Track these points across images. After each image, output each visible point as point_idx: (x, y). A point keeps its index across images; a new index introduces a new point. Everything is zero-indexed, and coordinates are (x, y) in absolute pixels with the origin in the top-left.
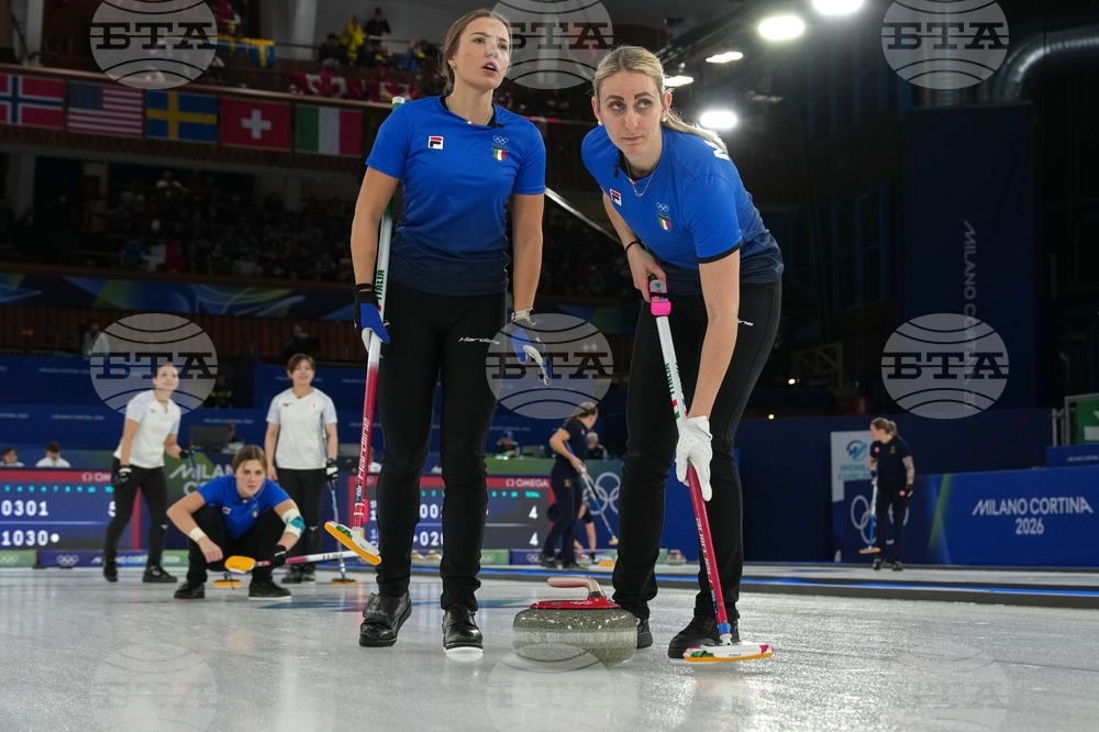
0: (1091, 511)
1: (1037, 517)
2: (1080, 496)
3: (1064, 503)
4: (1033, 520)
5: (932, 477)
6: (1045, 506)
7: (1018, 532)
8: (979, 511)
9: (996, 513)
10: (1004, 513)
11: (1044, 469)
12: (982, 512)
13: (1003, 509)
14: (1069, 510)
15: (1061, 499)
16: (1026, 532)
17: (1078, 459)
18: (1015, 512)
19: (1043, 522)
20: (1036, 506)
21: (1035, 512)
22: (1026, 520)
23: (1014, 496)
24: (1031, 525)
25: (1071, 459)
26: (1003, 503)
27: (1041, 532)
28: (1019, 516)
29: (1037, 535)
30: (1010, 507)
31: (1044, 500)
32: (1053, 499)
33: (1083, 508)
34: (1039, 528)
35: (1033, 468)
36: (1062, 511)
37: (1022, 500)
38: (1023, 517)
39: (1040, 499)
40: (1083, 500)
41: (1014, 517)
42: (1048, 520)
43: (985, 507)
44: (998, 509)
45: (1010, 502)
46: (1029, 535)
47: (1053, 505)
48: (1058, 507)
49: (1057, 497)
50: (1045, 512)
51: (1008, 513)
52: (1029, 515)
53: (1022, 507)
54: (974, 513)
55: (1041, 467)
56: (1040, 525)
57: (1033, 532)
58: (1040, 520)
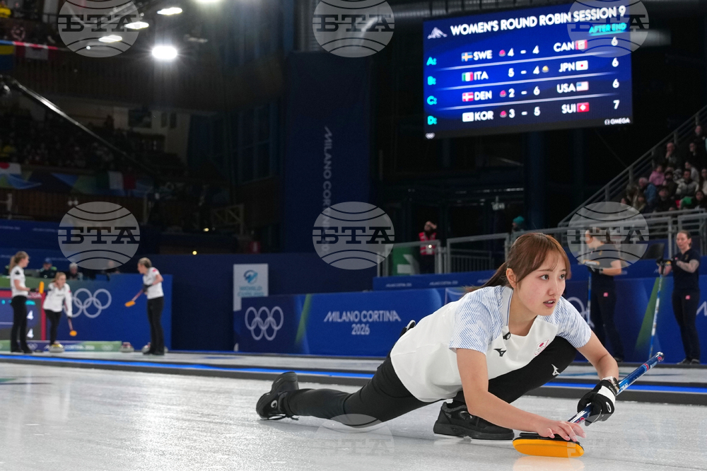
0: (399, 320)
1: (366, 323)
2: (393, 309)
3: (383, 314)
4: (363, 325)
5: (299, 296)
6: (371, 316)
7: (354, 333)
8: (328, 319)
9: (339, 320)
10: (344, 321)
11: (371, 292)
12: (330, 320)
13: (344, 318)
14: (386, 320)
15: (381, 312)
16: (358, 333)
17: (393, 285)
18: (352, 320)
19: (369, 327)
20: (365, 316)
21: (364, 320)
22: (359, 325)
23: (351, 309)
24: (362, 328)
25: (388, 285)
26: (344, 314)
27: (367, 333)
28: (354, 322)
29: (365, 336)
30: (349, 316)
31: (371, 312)
32: (376, 312)
33: (395, 318)
34: (366, 331)
35: (365, 292)
36: (381, 320)
37: (357, 312)
38: (357, 323)
39: (368, 311)
40: (395, 313)
41: (351, 323)
42: (373, 325)
43: (332, 316)
44: (341, 317)
45: (348, 313)
46: (361, 335)
47: (375, 316)
48: (379, 317)
49: (378, 310)
50: (370, 320)
51: (347, 320)
52: (360, 322)
53: (356, 316)
54: (325, 320)
55: (369, 290)
56: (367, 329)
57: (363, 333)
58: (368, 325)
